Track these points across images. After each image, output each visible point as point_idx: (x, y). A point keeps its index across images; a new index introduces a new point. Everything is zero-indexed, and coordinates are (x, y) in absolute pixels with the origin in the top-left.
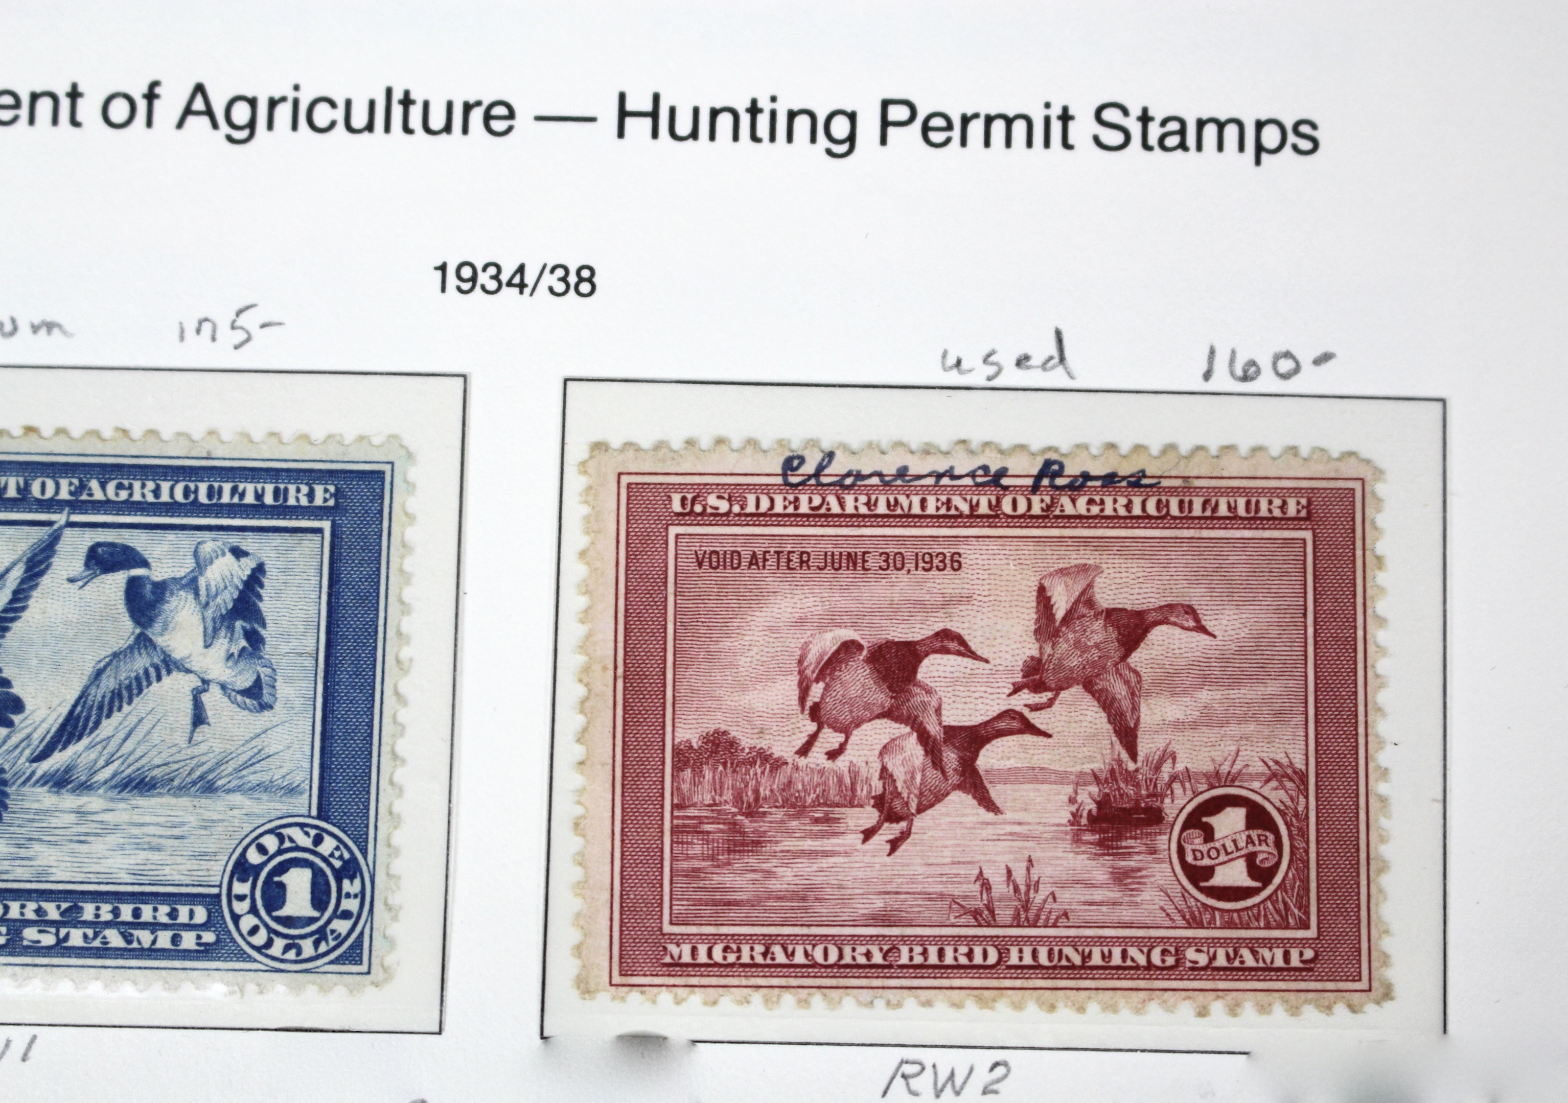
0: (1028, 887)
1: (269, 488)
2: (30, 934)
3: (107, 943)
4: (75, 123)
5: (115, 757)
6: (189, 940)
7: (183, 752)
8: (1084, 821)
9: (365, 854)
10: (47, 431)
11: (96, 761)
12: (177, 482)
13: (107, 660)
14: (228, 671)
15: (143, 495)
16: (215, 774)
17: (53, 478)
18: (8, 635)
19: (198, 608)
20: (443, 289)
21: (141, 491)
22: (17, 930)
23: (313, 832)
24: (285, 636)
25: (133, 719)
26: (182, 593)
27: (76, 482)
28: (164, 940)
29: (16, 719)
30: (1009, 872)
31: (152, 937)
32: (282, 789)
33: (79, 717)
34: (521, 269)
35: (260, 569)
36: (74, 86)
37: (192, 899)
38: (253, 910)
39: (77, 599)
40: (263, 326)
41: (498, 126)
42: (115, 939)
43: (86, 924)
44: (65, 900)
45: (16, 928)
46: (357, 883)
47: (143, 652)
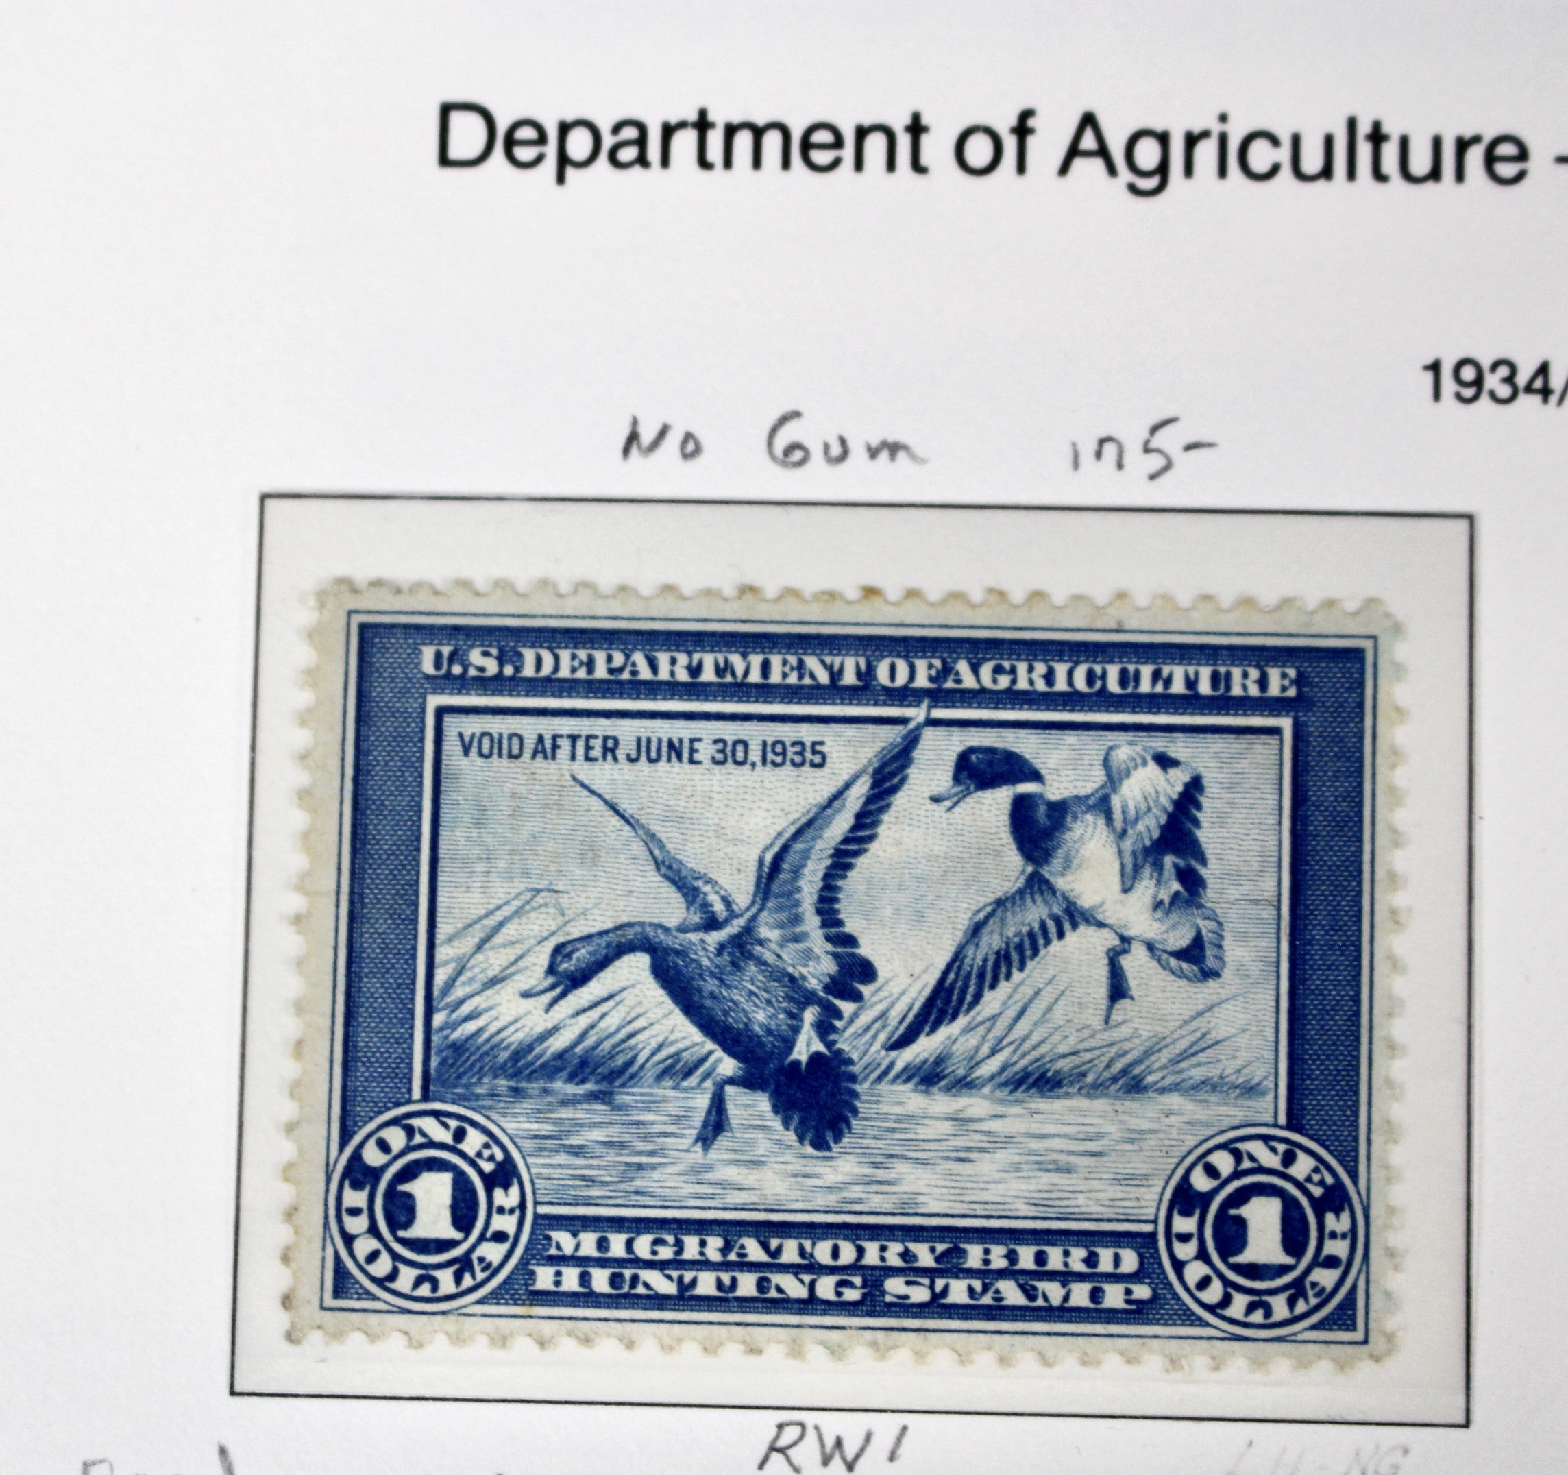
1: (1205, 673)
2: (895, 1286)
3: (1001, 1299)
4: (918, 167)
5: (1005, 1043)
6: (1114, 1296)
7: (1098, 1036)
9: (1354, 1176)
10: (893, 594)
11: (977, 1049)
12: (1077, 663)
13: (989, 909)
14: (1157, 925)
15: (1031, 682)
16: (1143, 1067)
17: (906, 658)
18: (850, 874)
19: (1112, 837)
20: (1437, 395)
21: (1029, 676)
22: (876, 1281)
23: (1281, 1148)
24: (1235, 876)
25: (1026, 992)
26: (1089, 817)
27: (937, 663)
28: (1080, 1295)
29: (866, 990)
31: (1062, 1292)
32: (1236, 1087)
33: (950, 990)
34: (1544, 370)
35: (1195, 785)
36: (916, 117)
37: (1117, 1239)
38: (1202, 1255)
39: (944, 826)
40: (1189, 447)
41: (1506, 170)
42: (1012, 1294)
43: (971, 1273)
44: (942, 1241)
45: (875, 1278)
46: (1345, 1216)
47: (1038, 897)
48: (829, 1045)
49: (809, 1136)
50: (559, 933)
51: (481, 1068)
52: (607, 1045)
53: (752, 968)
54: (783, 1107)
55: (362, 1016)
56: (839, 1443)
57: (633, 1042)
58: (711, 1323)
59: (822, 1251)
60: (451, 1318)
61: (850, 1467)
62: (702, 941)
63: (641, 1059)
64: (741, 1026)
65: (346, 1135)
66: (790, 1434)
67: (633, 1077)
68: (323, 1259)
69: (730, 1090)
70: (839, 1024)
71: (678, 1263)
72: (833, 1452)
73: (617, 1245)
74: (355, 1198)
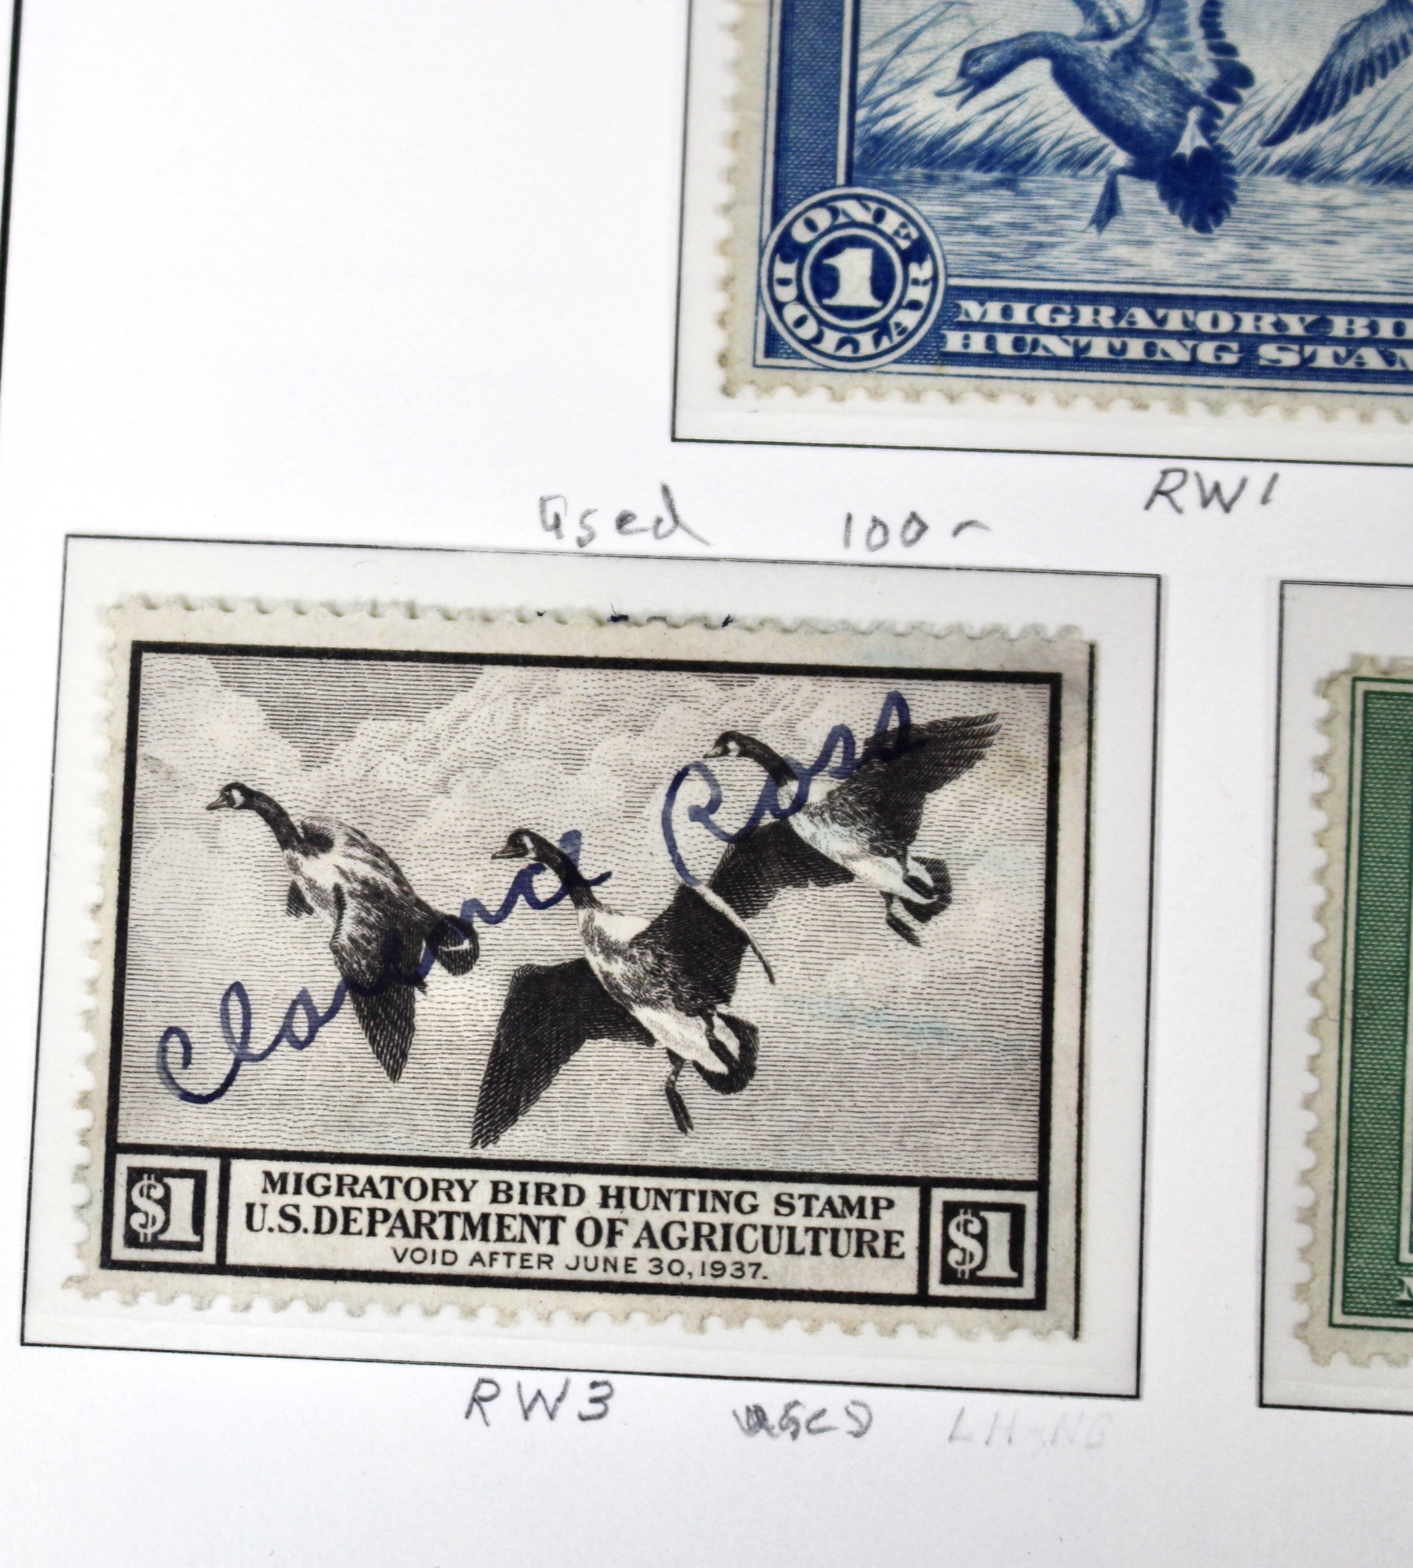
2: (1268, 352)
3: (1363, 364)
5: (1369, 140)
11: (1344, 145)
13: (1355, 24)
22: (1251, 347)
25: (1387, 97)
29: (1244, 93)
33: (1320, 93)
42: (1372, 359)
43: (1337, 341)
44: (1310, 312)
45: (1250, 344)
47: (1400, 16)
48: (1211, 140)
49: (1193, 218)
50: (970, 40)
51: (899, 158)
52: (1012, 140)
53: (1142, 74)
54: (1170, 194)
55: (793, 111)
56: (1217, 488)
57: (1035, 136)
58: (1103, 382)
59: (1203, 321)
60: (871, 376)
61: (1227, 508)
62: (1098, 49)
63: (1042, 151)
64: (1132, 123)
65: (777, 215)
66: (1173, 480)
67: (1036, 166)
68: (756, 323)
69: (1122, 180)
70: (1220, 123)
71: (1074, 330)
72: (1211, 496)
73: (1020, 313)
74: (785, 270)
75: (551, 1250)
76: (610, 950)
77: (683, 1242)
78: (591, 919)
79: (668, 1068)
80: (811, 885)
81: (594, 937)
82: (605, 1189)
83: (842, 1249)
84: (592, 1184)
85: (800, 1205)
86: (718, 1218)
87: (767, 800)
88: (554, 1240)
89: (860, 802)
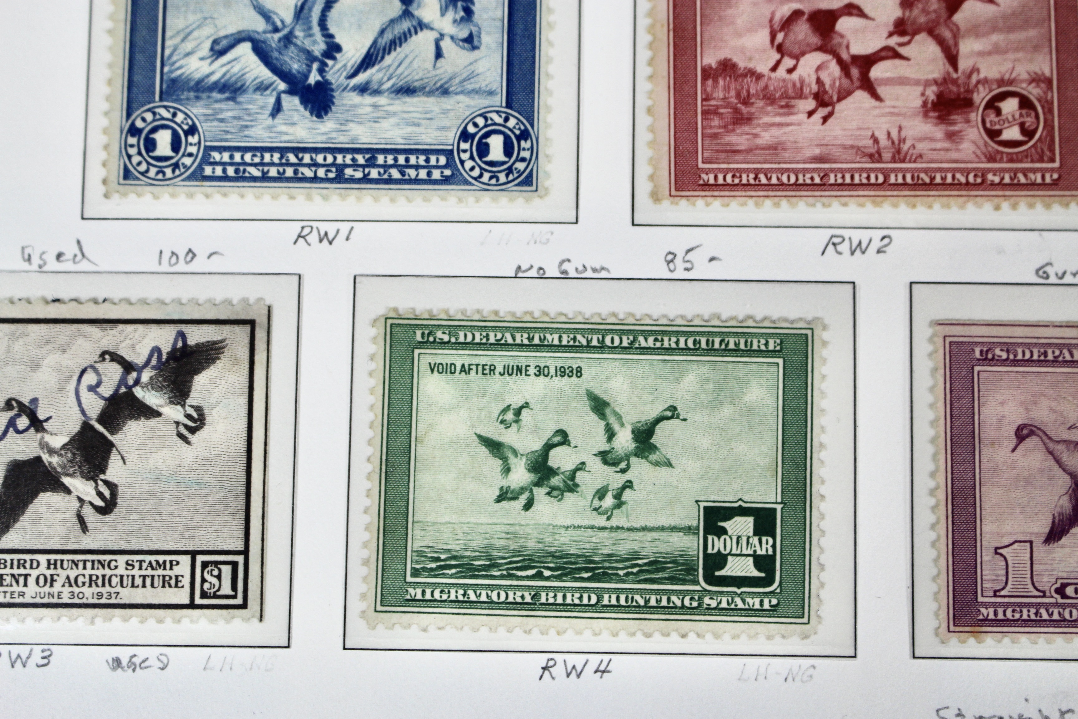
0: (900, 141)
2: (349, 172)
3: (391, 176)
5: (394, 75)
6: (436, 175)
7: (431, 73)
8: (929, 105)
9: (532, 126)
11: (382, 78)
13: (387, 24)
14: (454, 29)
16: (449, 85)
23: (504, 115)
24: (485, 9)
25: (402, 56)
28: (423, 174)
29: (338, 56)
30: (889, 134)
31: (416, 173)
32: (486, 92)
33: (372, 55)
37: (438, 152)
38: (472, 158)
42: (395, 174)
43: (379, 166)
44: (368, 153)
45: (340, 169)
46: (529, 142)
47: (407, 19)
48: (323, 77)
49: (315, 113)
50: (215, 34)
51: (183, 89)
52: (233, 79)
53: (292, 48)
54: (305, 102)
55: (136, 68)
56: (326, 234)
57: (244, 77)
58: (275, 187)
59: (320, 158)
60: (171, 187)
61: (331, 243)
62: (272, 37)
63: (248, 83)
64: (287, 70)
65: (129, 115)
66: (307, 231)
67: (245, 91)
68: (119, 164)
69: (283, 96)
70: (327, 69)
71: (262, 164)
72: (324, 237)
73: (237, 157)
74: (132, 140)
75: (24, 589)
76: (52, 451)
77: (84, 584)
78: (43, 438)
79: (78, 504)
80: (143, 419)
81: (44, 445)
82: (49, 561)
83: (156, 584)
84: (43, 559)
85: (137, 565)
86: (100, 572)
87: (123, 381)
88: (25, 585)
89: (165, 381)
